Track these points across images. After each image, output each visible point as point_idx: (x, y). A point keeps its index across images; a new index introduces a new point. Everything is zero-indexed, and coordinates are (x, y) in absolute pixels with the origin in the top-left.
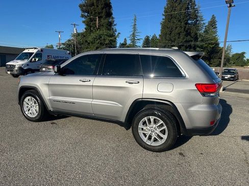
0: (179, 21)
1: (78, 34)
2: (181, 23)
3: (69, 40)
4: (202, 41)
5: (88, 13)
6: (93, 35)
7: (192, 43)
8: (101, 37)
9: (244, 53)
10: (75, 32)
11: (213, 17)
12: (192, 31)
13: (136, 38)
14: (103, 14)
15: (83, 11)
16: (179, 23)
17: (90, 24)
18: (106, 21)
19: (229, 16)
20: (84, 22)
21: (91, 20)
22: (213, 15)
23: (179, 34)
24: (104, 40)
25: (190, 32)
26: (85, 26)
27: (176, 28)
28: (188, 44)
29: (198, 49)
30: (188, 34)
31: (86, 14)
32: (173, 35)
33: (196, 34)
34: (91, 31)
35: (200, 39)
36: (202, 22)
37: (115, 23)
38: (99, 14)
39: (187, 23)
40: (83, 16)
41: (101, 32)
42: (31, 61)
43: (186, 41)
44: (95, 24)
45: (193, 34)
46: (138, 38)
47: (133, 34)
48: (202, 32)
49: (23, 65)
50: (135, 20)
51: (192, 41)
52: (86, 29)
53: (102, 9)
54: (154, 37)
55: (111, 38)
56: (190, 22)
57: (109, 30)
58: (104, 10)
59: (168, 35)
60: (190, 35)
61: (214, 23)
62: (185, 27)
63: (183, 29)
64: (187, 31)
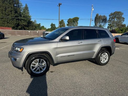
0: (10, 4)
4: (24, 17)
9: (40, 24)
11: (26, 5)
22: (26, 4)
23: (11, 11)
25: (17, 11)
28: (17, 18)
29: (22, 21)
30: (16, 12)
33: (20, 13)
35: (22, 16)
36: (22, 7)
43: (16, 16)
45: (18, 13)
51: (19, 16)
60: (17, 13)
61: (27, 8)
62: (14, 8)
63: (13, 9)
64: (15, 10)
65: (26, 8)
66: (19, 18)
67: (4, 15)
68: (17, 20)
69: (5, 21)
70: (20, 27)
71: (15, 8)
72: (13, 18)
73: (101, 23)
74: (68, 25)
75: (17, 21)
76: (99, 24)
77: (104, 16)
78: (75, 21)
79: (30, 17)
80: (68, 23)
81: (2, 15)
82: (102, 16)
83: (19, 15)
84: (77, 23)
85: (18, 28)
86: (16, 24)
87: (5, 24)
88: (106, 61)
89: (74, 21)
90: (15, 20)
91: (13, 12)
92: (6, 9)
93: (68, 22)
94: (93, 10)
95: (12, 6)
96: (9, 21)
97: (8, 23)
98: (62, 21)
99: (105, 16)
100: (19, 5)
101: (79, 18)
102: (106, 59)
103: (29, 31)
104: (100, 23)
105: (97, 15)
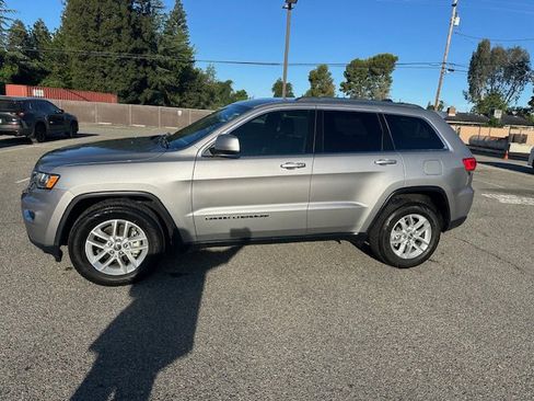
4: (166, 52)
9: (229, 82)
19: (289, 24)
23: (118, 30)
25: (140, 29)
28: (139, 58)
29: (159, 69)
30: (137, 34)
32: (103, 31)
33: (153, 36)
35: (161, 48)
36: (162, 12)
43: (136, 51)
45: (146, 35)
51: (146, 50)
60: (142, 37)
61: (181, 17)
62: (130, 17)
63: (125, 20)
64: (133, 27)
65: (179, 17)
66: (149, 56)
67: (91, 45)
68: (138, 63)
69: (93, 69)
70: (148, 93)
71: (134, 18)
72: (124, 55)
73: (497, 83)
74: (344, 87)
75: (141, 68)
76: (489, 87)
77: (517, 51)
78: (378, 70)
79: (189, 53)
80: (349, 81)
81: (84, 43)
82: (505, 48)
83: (146, 47)
84: (389, 80)
85: (141, 98)
86: (135, 79)
87: (95, 81)
88: (418, 252)
89: (373, 73)
90: (131, 64)
91: (125, 34)
92: (99, 21)
93: (347, 75)
94: (457, 23)
95: (124, 8)
96: (110, 70)
97: (105, 76)
98: (323, 70)
99: (523, 48)
100: (149, 5)
101: (397, 58)
102: (418, 242)
103: (180, 112)
104: (492, 83)
105: (483, 46)
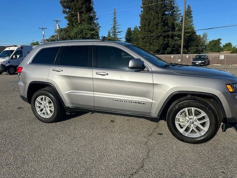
1: (61, 30)
2: (158, 14)
3: (53, 36)
5: (69, 9)
6: (75, 30)
7: (170, 33)
8: (83, 32)
10: (58, 28)
12: (169, 22)
13: (116, 31)
14: (84, 10)
15: (64, 7)
16: (157, 15)
17: (72, 20)
18: (87, 16)
20: (66, 18)
21: (73, 15)
24: (86, 34)
26: (68, 22)
27: (154, 19)
31: (68, 10)
34: (73, 26)
37: (97, 17)
38: (80, 9)
39: (164, 14)
40: (64, 12)
41: (83, 27)
42: (12, 58)
44: (77, 19)
46: (119, 30)
47: (114, 27)
48: (179, 21)
49: (4, 62)
50: (115, 13)
52: (68, 24)
53: (82, 4)
54: (136, 28)
55: (92, 32)
56: (166, 13)
57: (90, 24)
58: (84, 5)
59: (146, 27)
